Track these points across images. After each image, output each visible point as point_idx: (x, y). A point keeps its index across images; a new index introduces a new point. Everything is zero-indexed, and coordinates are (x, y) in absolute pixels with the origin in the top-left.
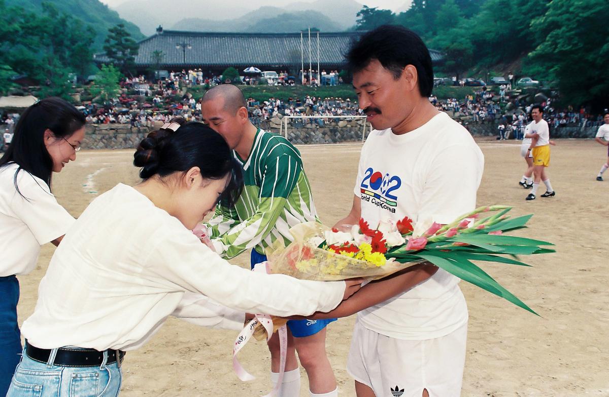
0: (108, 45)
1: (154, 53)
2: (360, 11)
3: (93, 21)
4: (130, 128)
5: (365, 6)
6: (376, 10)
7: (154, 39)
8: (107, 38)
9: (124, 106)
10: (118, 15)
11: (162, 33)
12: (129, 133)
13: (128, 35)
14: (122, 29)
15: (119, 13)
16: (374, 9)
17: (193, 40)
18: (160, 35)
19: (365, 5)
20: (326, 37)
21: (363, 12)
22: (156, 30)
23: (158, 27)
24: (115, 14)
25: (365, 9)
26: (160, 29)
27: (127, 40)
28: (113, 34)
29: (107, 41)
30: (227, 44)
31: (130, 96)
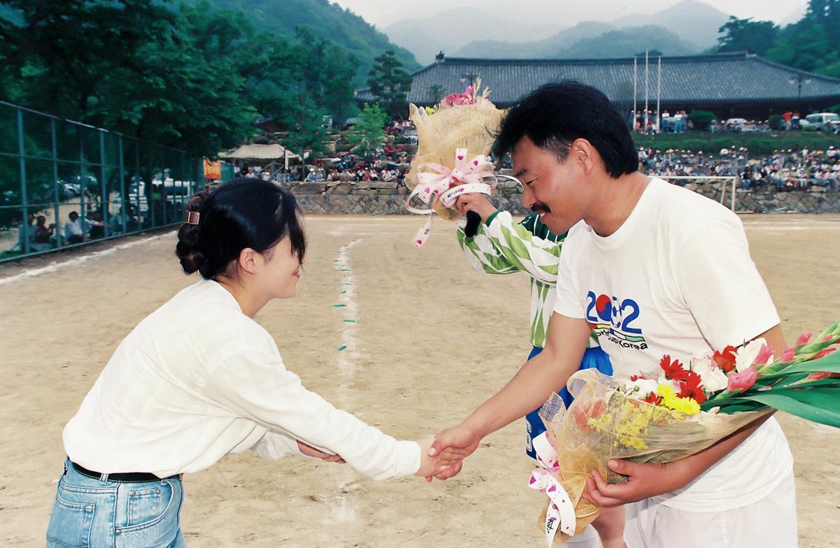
0: (373, 78)
1: (432, 88)
2: (724, 24)
3: (355, 48)
4: (395, 187)
5: (733, 17)
6: (750, 21)
7: (432, 70)
8: (373, 69)
9: (390, 158)
10: (388, 39)
11: (443, 61)
12: (394, 194)
13: (400, 65)
14: (392, 57)
15: (388, 35)
16: (746, 21)
17: (484, 70)
18: (441, 64)
19: (732, 15)
20: (671, 63)
21: (728, 25)
22: (435, 57)
23: (438, 53)
24: (385, 37)
25: (732, 21)
26: (440, 56)
27: (397, 72)
28: (381, 64)
29: (372, 73)
30: (529, 75)
31: (398, 145)
